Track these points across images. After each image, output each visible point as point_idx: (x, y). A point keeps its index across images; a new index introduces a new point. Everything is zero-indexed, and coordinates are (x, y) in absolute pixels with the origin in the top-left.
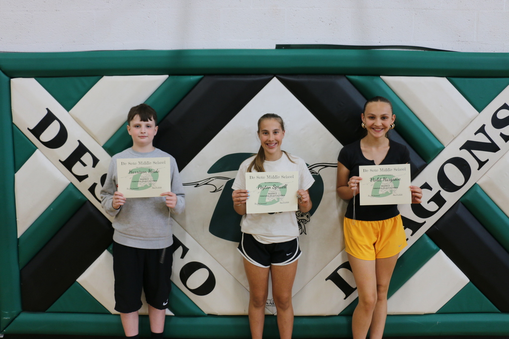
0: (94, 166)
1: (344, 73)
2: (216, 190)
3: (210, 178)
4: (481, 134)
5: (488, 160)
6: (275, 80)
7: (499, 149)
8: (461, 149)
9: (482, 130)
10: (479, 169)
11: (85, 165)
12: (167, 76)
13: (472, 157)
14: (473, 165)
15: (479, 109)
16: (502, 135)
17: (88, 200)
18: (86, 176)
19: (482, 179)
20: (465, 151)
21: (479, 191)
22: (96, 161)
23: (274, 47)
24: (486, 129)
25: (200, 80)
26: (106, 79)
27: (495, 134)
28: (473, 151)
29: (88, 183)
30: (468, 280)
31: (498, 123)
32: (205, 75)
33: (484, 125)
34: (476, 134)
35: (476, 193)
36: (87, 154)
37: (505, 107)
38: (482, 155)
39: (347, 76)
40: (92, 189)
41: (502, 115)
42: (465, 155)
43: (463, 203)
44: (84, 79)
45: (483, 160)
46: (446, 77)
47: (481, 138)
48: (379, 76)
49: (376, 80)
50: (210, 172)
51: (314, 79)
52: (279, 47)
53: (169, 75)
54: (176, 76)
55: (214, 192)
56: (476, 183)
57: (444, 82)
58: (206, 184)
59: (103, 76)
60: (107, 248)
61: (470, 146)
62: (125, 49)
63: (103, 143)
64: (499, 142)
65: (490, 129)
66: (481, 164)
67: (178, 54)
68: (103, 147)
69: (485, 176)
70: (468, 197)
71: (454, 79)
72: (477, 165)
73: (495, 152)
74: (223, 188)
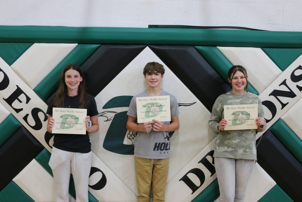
0: (27, 103)
1: (193, 44)
2: (108, 120)
3: (104, 112)
4: (283, 86)
5: (288, 103)
6: (147, 48)
7: (296, 96)
8: (270, 95)
9: (284, 83)
10: (282, 109)
11: (21, 102)
12: (76, 44)
13: (277, 100)
14: (278, 106)
15: (283, 70)
16: (297, 86)
17: (23, 125)
18: (22, 109)
19: (284, 115)
20: (272, 97)
21: (282, 124)
22: (28, 99)
23: (147, 27)
24: (287, 82)
25: (98, 48)
26: (36, 45)
27: (293, 86)
28: (278, 97)
29: (22, 114)
30: (275, 183)
31: (294, 78)
32: (102, 44)
33: (286, 80)
34: (280, 85)
35: (280, 125)
36: (23, 94)
37: (300, 68)
38: (284, 100)
39: (194, 46)
40: (25, 118)
41: (298, 73)
42: (273, 99)
43: (271, 131)
44: (21, 45)
45: (285, 103)
46: (261, 48)
47: (284, 88)
48: (216, 46)
49: (214, 49)
50: (104, 108)
51: (172, 48)
52: (150, 26)
53: (78, 44)
54: (83, 45)
55: (106, 121)
56: (280, 118)
57: (259, 51)
58: (101, 116)
59: (34, 43)
60: (34, 157)
61: (276, 93)
62: (49, 25)
63: (33, 88)
64: (296, 91)
65: (289, 82)
66: (284, 105)
67: (85, 30)
68: (33, 90)
69: (286, 113)
70: (275, 128)
71: (265, 49)
72: (281, 106)
73: (293, 98)
74: (112, 119)
